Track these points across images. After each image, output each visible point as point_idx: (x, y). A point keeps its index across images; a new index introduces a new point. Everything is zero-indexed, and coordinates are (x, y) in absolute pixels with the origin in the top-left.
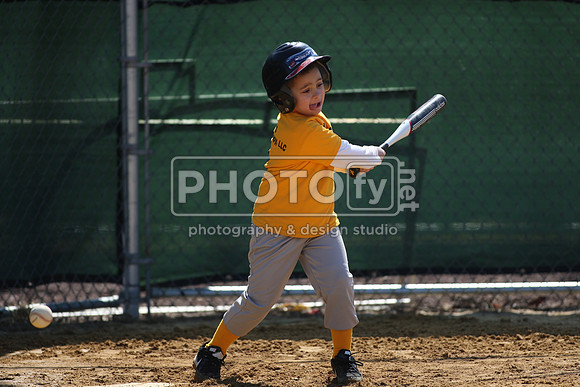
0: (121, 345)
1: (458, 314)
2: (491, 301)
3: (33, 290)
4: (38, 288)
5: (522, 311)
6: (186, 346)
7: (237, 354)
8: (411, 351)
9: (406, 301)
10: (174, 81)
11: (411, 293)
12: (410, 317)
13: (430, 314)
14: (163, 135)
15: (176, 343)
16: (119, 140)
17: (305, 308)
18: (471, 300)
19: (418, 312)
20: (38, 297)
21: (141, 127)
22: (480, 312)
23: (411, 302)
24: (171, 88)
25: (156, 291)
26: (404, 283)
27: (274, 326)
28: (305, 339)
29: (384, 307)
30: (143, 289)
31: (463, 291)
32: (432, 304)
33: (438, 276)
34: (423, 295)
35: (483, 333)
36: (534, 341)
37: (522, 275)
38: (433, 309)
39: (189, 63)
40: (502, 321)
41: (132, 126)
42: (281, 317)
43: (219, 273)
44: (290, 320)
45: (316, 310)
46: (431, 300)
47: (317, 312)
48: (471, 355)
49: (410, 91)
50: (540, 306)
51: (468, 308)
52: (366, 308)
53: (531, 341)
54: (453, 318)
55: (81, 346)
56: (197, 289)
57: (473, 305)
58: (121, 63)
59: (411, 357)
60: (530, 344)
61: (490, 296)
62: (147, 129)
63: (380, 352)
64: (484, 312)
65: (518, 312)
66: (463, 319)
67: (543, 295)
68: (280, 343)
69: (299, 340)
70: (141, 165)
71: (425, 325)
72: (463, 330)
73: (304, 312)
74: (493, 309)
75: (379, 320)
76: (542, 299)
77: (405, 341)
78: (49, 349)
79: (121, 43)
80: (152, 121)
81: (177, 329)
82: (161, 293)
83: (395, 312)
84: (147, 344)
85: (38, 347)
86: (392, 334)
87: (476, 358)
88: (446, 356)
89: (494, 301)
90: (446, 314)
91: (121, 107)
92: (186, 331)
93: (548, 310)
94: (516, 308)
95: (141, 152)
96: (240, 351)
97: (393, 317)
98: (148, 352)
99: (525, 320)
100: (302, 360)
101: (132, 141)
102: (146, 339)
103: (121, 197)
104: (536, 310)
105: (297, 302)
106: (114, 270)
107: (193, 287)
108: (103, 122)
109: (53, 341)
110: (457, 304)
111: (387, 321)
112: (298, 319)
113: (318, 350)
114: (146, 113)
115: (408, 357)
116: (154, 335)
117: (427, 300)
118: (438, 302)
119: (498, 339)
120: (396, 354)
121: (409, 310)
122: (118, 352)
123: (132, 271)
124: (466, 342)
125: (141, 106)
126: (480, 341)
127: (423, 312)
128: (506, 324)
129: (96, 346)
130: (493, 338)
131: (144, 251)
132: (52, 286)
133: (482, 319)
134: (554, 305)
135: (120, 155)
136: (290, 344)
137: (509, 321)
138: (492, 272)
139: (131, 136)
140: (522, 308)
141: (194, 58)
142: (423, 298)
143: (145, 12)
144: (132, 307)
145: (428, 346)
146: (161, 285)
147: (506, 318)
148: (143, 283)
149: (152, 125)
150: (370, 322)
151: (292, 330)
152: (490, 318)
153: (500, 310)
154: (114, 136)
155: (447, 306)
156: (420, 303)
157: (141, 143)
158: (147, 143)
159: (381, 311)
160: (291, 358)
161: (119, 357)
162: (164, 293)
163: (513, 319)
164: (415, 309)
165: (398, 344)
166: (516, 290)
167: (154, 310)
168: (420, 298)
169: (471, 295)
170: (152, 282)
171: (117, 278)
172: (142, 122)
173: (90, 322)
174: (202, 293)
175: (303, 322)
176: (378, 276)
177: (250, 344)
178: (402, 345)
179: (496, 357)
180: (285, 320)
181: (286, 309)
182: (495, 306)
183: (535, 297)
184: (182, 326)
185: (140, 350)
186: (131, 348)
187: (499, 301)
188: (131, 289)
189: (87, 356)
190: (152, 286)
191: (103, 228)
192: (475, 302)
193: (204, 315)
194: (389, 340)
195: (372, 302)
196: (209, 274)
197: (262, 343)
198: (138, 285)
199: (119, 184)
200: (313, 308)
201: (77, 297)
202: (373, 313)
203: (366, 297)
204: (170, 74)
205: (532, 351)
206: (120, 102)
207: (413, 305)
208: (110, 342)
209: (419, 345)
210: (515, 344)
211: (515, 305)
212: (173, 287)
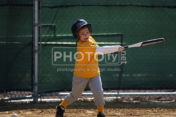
0: (32, 110)
1: (135, 102)
2: (145, 98)
3: (6, 93)
4: (7, 93)
5: (154, 101)
6: (52, 111)
7: (67, 113)
8: (120, 113)
9: (119, 98)
10: (49, 30)
11: (121, 95)
12: (120, 103)
13: (126, 102)
14: (46, 47)
15: (49, 110)
16: (32, 48)
17: (88, 100)
18: (139, 98)
19: (123, 101)
20: (7, 96)
21: (39, 44)
22: (141, 101)
23: (120, 98)
24: (48, 32)
25: (43, 94)
26: (118, 92)
27: (79, 105)
28: (88, 109)
29: (112, 100)
30: (39, 93)
31: (136, 95)
32: (127, 99)
33: (129, 90)
34: (124, 96)
35: (142, 108)
36: (158, 110)
37: (154, 90)
38: (127, 100)
39: (54, 25)
40: (148, 104)
41: (36, 44)
42: (81, 102)
43: (62, 89)
44: (84, 103)
45: (92, 100)
46: (127, 98)
47: (92, 101)
48: (138, 114)
49: (121, 34)
50: (160, 99)
51: (138, 100)
52: (107, 100)
53: (157, 110)
54: (133, 103)
55: (20, 111)
56: (55, 94)
57: (139, 99)
58: (33, 25)
59: (120, 115)
60: (156, 111)
61: (144, 96)
62: (41, 45)
63: (111, 113)
64: (143, 101)
65: (153, 101)
66: (136, 103)
67: (161, 96)
68: (81, 110)
69: (86, 109)
70: (39, 56)
71: (125, 105)
72: (136, 107)
73: (88, 101)
74: (145, 100)
75: (111, 103)
76: (160, 98)
77: (119, 110)
78: (10, 111)
79: (33, 19)
80: (42, 43)
81: (49, 106)
82: (44, 95)
83: (115, 101)
84: (40, 110)
85: (7, 111)
86: (115, 108)
87: (140, 115)
88: (131, 115)
89: (146, 98)
90: (131, 102)
91: (33, 38)
92: (52, 106)
93: (162, 101)
94: (152, 100)
95: (39, 52)
96: (69, 112)
97: (115, 103)
98: (41, 113)
99: (155, 104)
100: (87, 115)
101: (36, 49)
102: (40, 108)
103: (33, 66)
104: (158, 101)
105: (86, 98)
106: (30, 87)
107: (54, 93)
108: (28, 43)
109: (12, 109)
110: (134, 99)
111: (113, 104)
112: (86, 103)
113: (92, 112)
114: (41, 40)
115: (119, 115)
116: (42, 107)
117: (125, 97)
118: (129, 98)
119: (147, 109)
120: (116, 114)
121: (120, 100)
122: (31, 112)
123: (36, 88)
124: (137, 110)
125: (39, 38)
126: (141, 110)
127: (124, 101)
128: (149, 105)
129: (25, 111)
130: (145, 109)
131: (40, 82)
132: (12, 92)
133: (142, 103)
134: (164, 99)
135: (33, 53)
136: (84, 110)
137: (150, 104)
138: (145, 89)
139: (36, 47)
140: (154, 100)
141: (55, 24)
142: (124, 97)
143: (41, 10)
144: (36, 99)
145: (125, 111)
146: (45, 92)
147: (149, 103)
148: (39, 92)
149: (42, 44)
150: (108, 104)
151: (84, 106)
152: (144, 103)
153: (147, 101)
154: (31, 47)
155: (131, 99)
156: (123, 98)
157: (39, 49)
158: (41, 49)
159: (111, 101)
160: (84, 115)
161: (32, 114)
162: (45, 94)
163: (152, 104)
164: (122, 100)
165: (116, 111)
166: (152, 95)
167: (42, 100)
168: (123, 97)
169: (139, 96)
170: (42, 91)
171: (31, 90)
172: (39, 43)
173: (23, 103)
174: (57, 95)
175: (88, 104)
176: (110, 90)
177: (72, 110)
178: (118, 111)
179: (146, 115)
180: (82, 103)
181: (82, 100)
182: (146, 100)
183: (158, 97)
184: (51, 105)
185: (38, 112)
186: (35, 111)
187: (147, 98)
188: (36, 93)
189: (22, 114)
190: (42, 92)
191: (27, 75)
192: (140, 98)
193: (58, 101)
194: (114, 109)
195: (109, 98)
196: (59, 89)
197: (75, 110)
198: (38, 92)
199: (32, 62)
200: (91, 100)
201: (19, 96)
202: (109, 101)
203: (107, 96)
204: (48, 29)
205: (157, 113)
206: (33, 37)
207: (121, 99)
208: (29, 109)
209: (123, 111)
210: (152, 111)
211: (152, 99)
212: (48, 93)
